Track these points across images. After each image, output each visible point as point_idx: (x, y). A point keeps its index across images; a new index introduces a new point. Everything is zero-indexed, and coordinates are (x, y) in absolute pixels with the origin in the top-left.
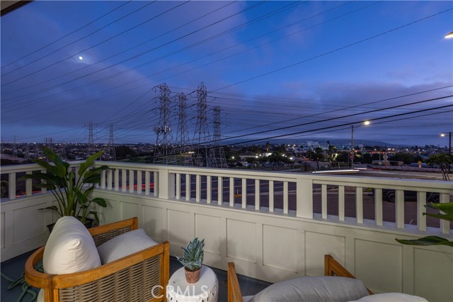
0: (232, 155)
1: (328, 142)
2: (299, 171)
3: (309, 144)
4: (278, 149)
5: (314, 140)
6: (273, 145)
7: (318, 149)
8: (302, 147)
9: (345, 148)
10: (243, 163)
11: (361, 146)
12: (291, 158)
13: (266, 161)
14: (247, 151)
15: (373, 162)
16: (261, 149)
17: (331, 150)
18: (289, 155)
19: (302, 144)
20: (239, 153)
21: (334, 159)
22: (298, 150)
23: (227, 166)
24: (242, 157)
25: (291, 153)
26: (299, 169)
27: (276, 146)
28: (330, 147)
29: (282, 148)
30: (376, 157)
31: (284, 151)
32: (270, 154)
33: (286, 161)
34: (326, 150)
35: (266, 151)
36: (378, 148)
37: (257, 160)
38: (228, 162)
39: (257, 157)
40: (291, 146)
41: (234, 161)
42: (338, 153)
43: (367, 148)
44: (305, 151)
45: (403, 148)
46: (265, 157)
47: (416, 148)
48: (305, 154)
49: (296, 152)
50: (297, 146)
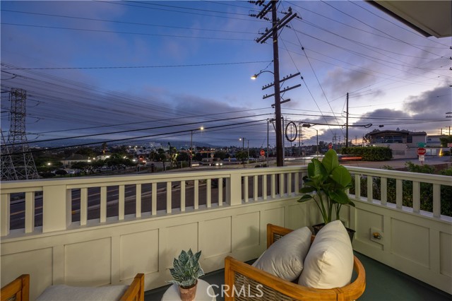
0: (49, 161)
1: (169, 144)
2: (146, 173)
3: (152, 145)
4: (117, 150)
5: (157, 142)
6: (110, 147)
7: (160, 150)
8: (144, 148)
9: (182, 149)
10: (67, 170)
11: (194, 147)
12: (134, 160)
13: (102, 165)
14: (73, 155)
15: (203, 159)
16: (94, 152)
17: (171, 151)
18: (131, 157)
19: (145, 145)
20: (60, 157)
21: (175, 159)
22: (141, 151)
23: (39, 176)
24: (66, 162)
25: (133, 155)
26: (146, 171)
27: (115, 147)
28: (171, 148)
29: (123, 150)
30: (205, 156)
31: (126, 153)
32: (108, 157)
33: (128, 163)
34: (168, 151)
35: (101, 154)
36: (205, 148)
37: (90, 164)
38: (39, 170)
39: (89, 161)
40: (133, 148)
41: (51, 169)
42: (178, 153)
43: (198, 148)
44: (148, 153)
45: (219, 148)
46: (100, 161)
47: (226, 148)
48: (147, 156)
49: (139, 153)
50: (138, 148)
